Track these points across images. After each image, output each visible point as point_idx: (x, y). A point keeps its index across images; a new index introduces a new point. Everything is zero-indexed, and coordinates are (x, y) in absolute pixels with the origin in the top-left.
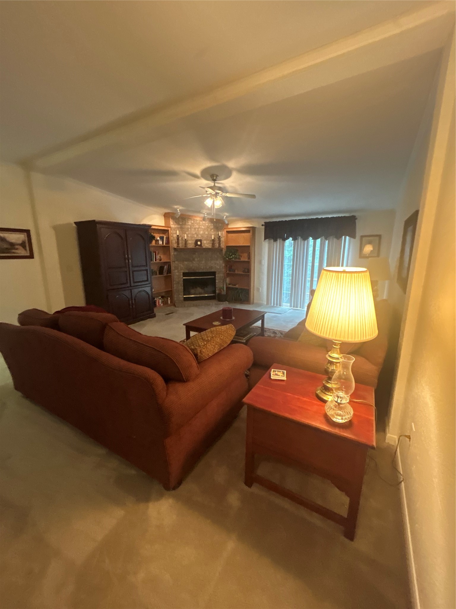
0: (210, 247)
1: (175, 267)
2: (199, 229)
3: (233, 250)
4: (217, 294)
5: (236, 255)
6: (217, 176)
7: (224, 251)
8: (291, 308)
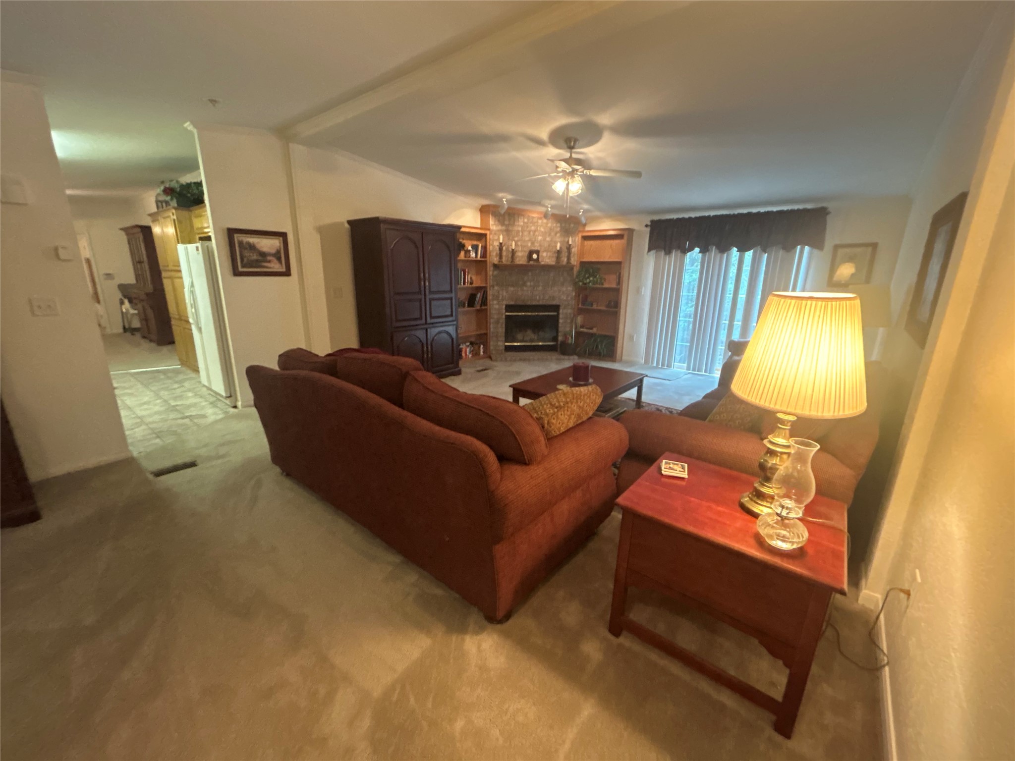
0: (554, 263)
1: (493, 296)
2: (537, 233)
3: (590, 268)
4: (559, 343)
5: (595, 277)
6: (576, 140)
7: (576, 270)
8: (689, 371)
